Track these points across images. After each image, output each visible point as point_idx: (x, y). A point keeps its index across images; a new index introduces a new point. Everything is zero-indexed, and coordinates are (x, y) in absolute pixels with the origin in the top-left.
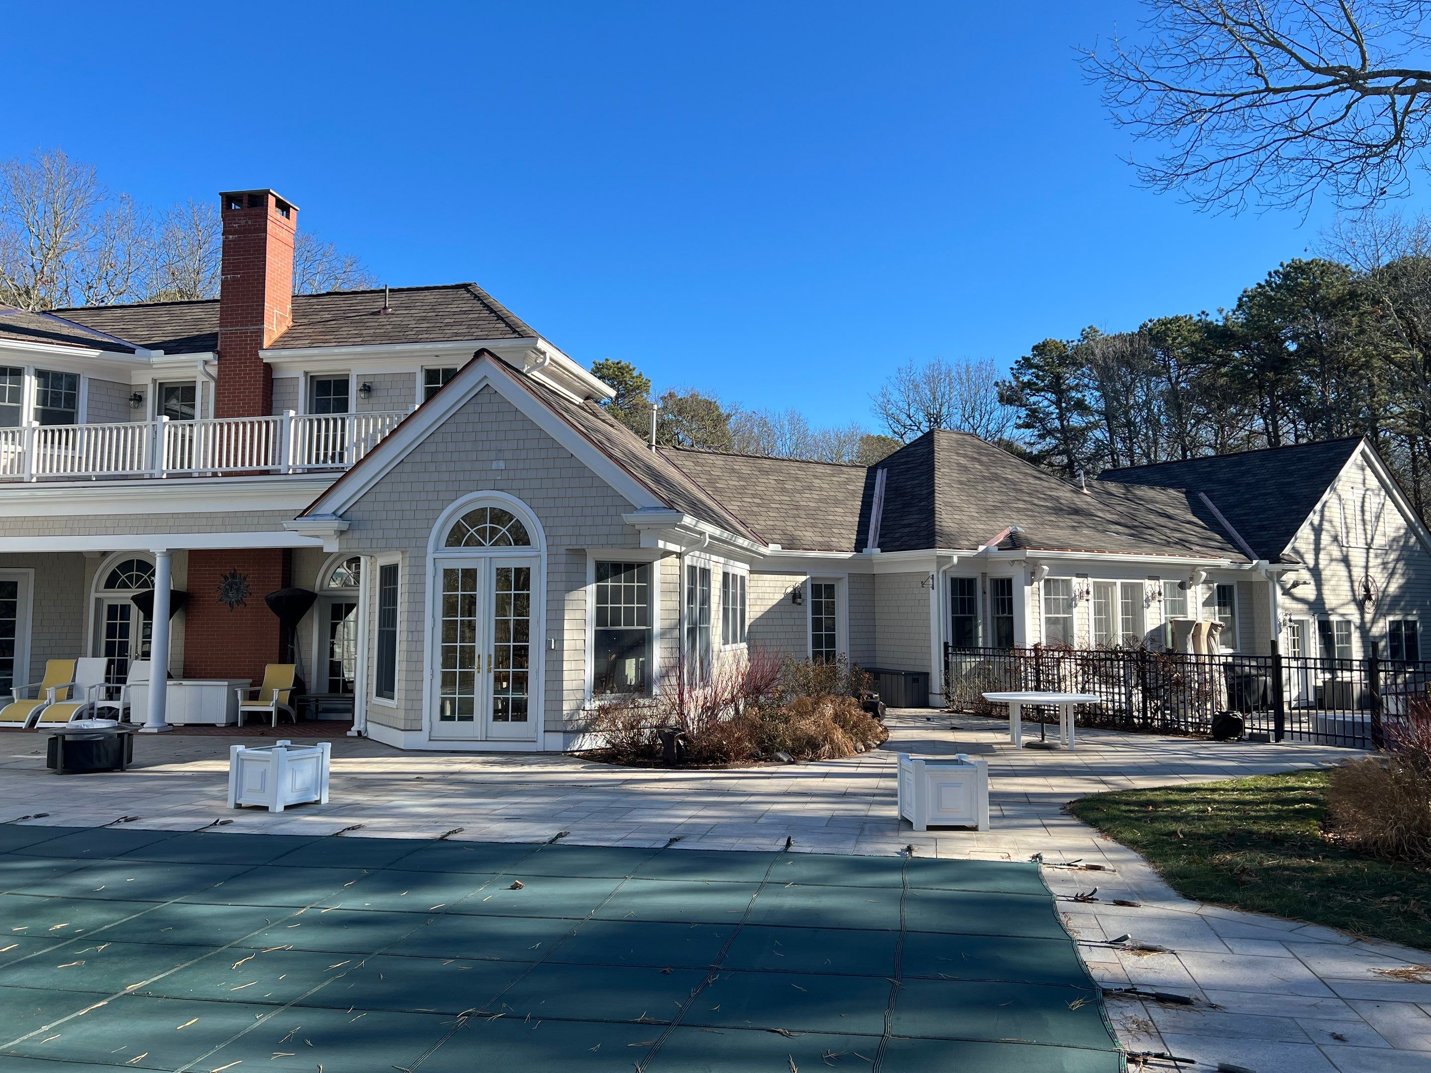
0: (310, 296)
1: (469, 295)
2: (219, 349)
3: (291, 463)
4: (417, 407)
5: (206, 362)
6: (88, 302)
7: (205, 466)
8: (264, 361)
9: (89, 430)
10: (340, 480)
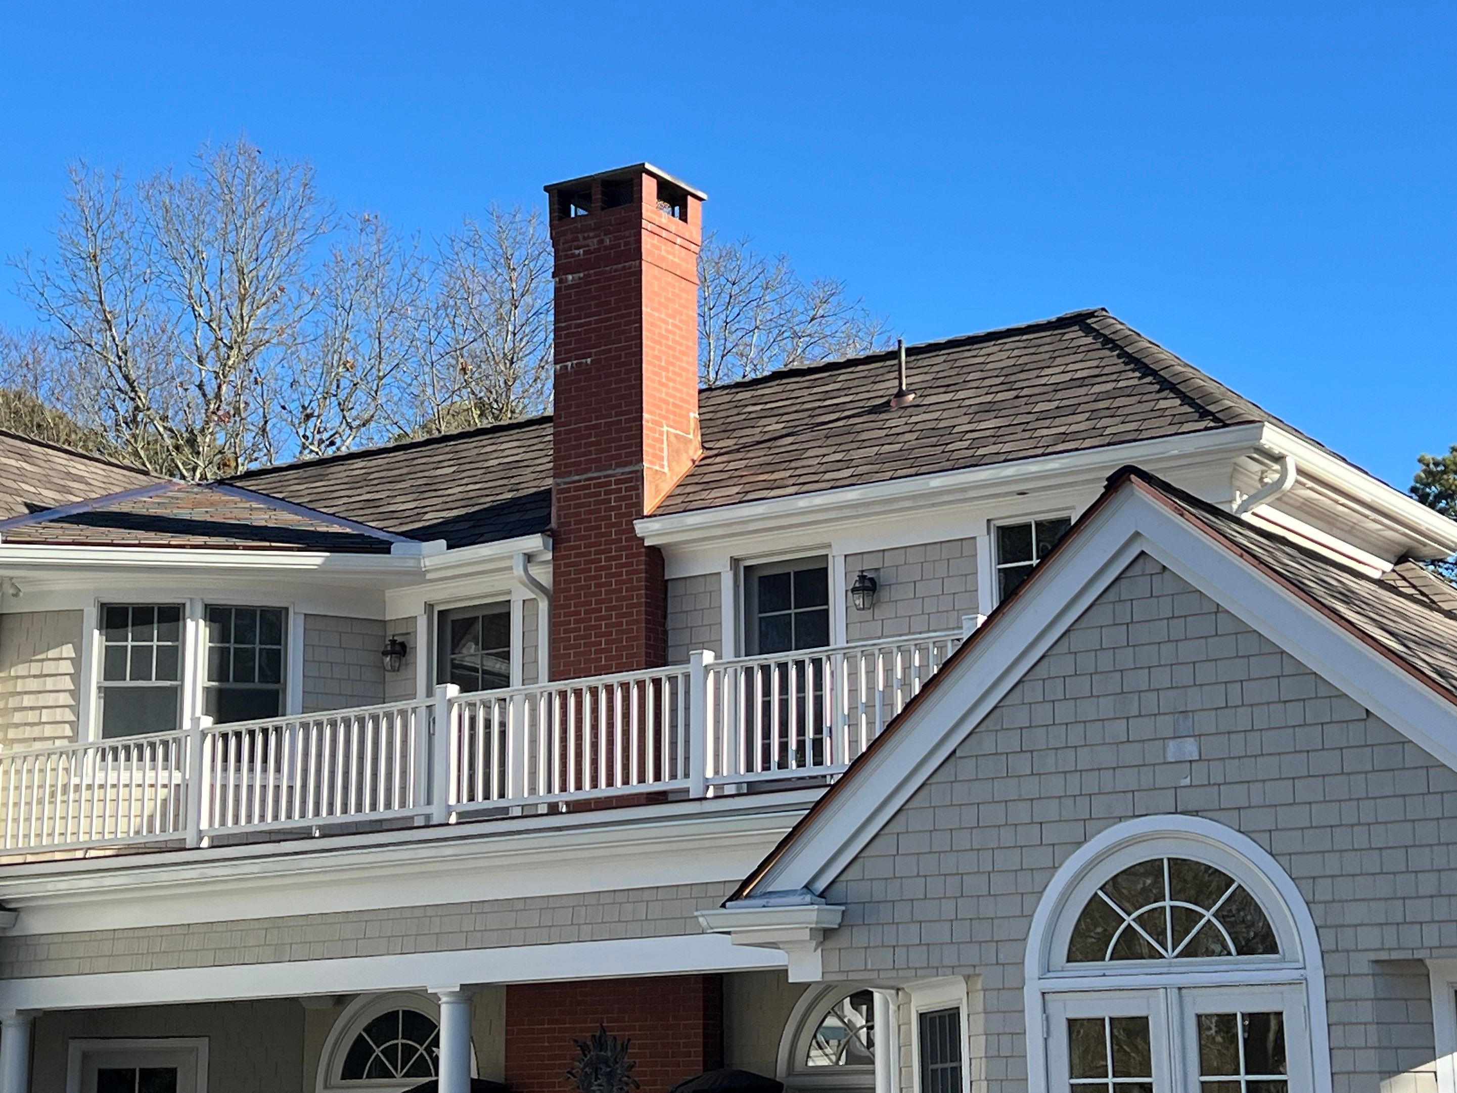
0: (738, 385)
1: (1090, 340)
2: (554, 524)
3: (710, 773)
4: (981, 619)
5: (529, 558)
6: (304, 447)
7: (533, 790)
8: (647, 543)
9: (305, 726)
10: (817, 807)
